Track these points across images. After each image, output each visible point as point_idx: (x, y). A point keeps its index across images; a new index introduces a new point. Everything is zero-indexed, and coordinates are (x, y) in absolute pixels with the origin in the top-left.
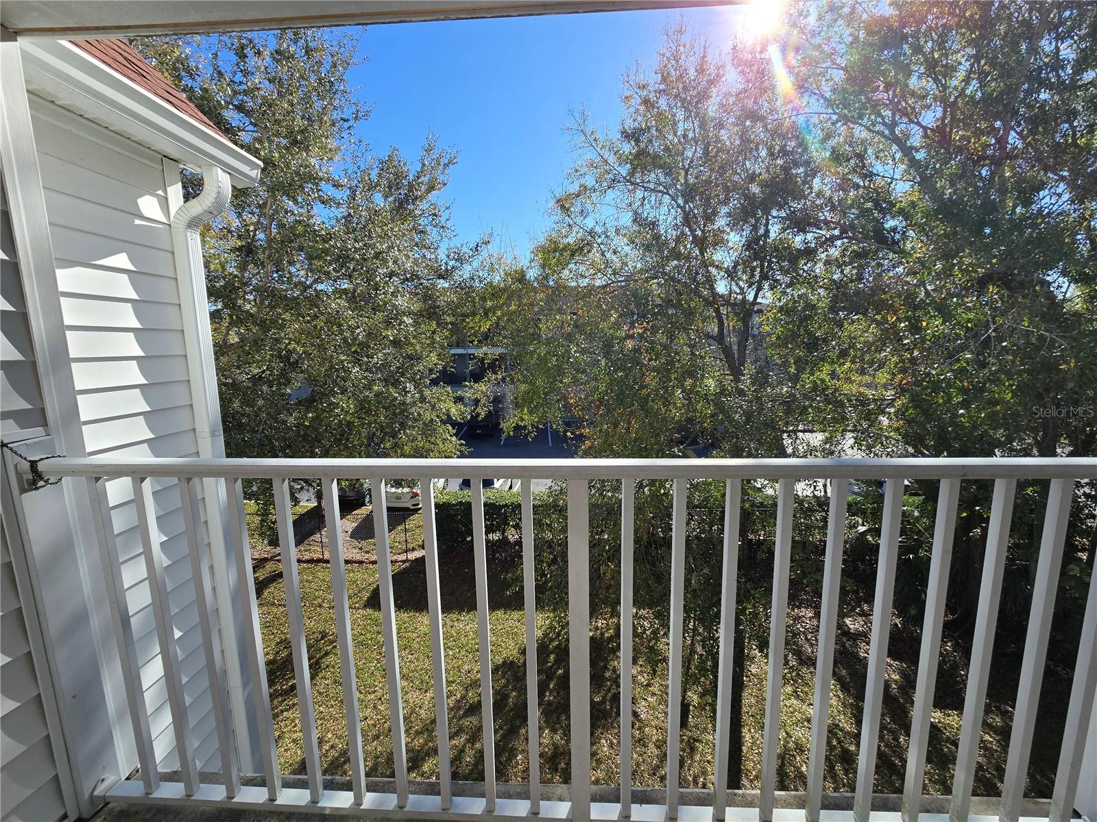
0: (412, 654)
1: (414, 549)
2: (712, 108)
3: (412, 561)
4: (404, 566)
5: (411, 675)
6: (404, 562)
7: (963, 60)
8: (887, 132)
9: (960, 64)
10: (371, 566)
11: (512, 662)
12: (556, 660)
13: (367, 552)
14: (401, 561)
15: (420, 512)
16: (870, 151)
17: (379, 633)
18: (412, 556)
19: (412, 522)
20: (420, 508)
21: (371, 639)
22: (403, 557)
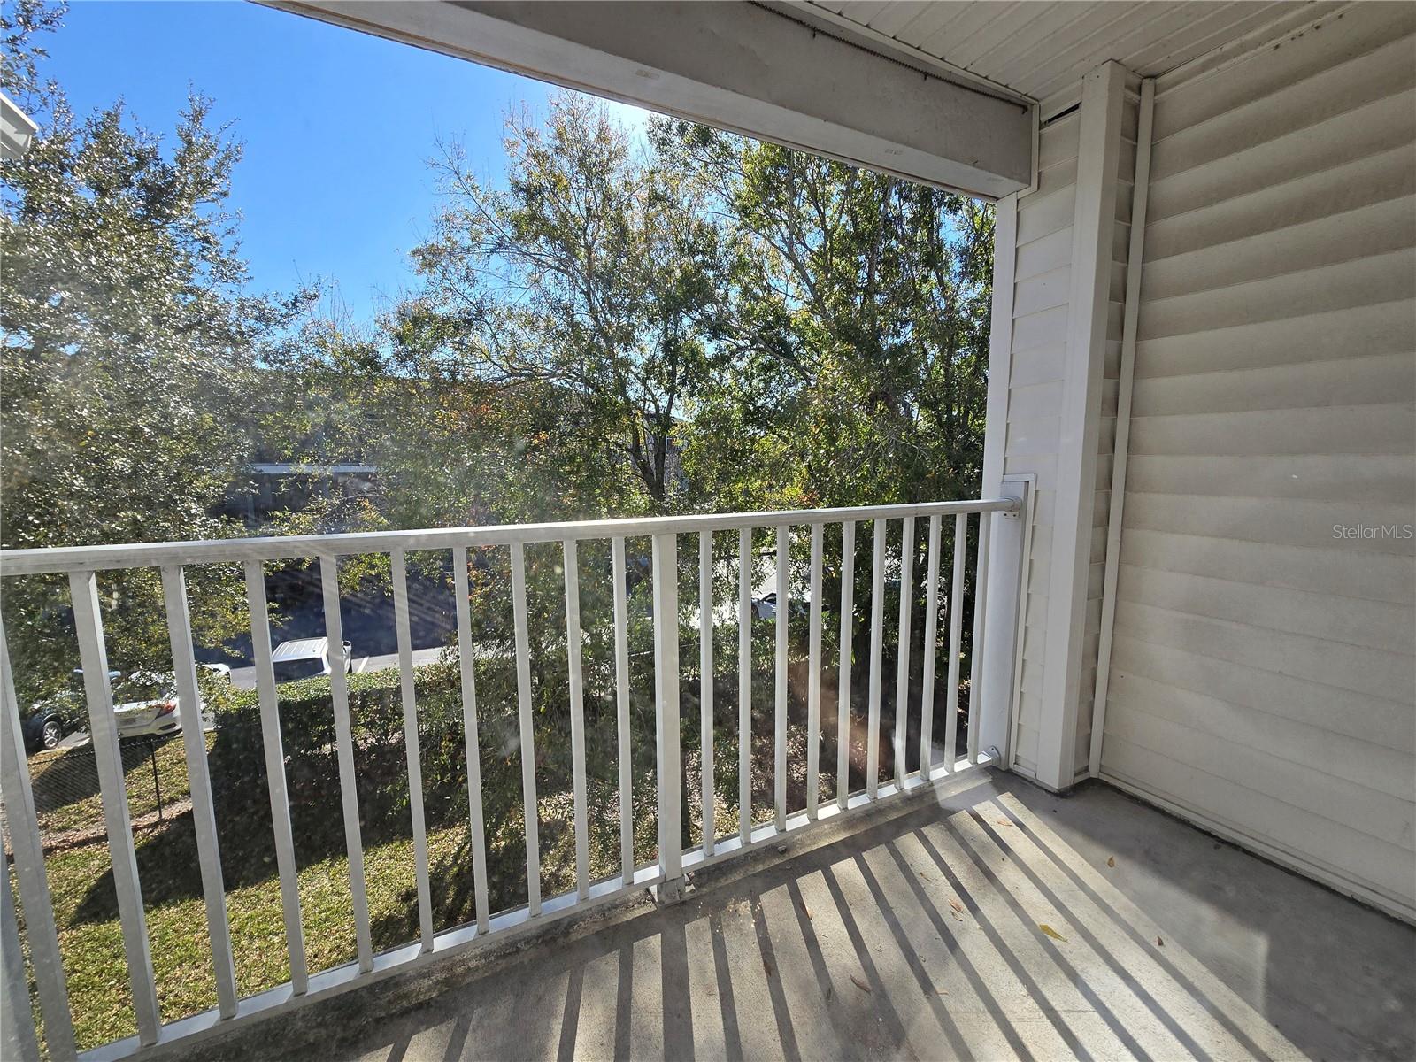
0: (197, 967)
1: (172, 801)
2: (614, 181)
3: (172, 821)
4: (155, 833)
5: (200, 1000)
6: (155, 825)
7: (835, 193)
8: (786, 250)
9: (832, 195)
10: (76, 851)
11: (390, 918)
12: (457, 894)
13: (63, 829)
14: (148, 826)
15: (180, 735)
16: (766, 264)
17: (116, 957)
18: (171, 812)
19: (164, 756)
20: (180, 730)
21: (99, 973)
22: (153, 817)
